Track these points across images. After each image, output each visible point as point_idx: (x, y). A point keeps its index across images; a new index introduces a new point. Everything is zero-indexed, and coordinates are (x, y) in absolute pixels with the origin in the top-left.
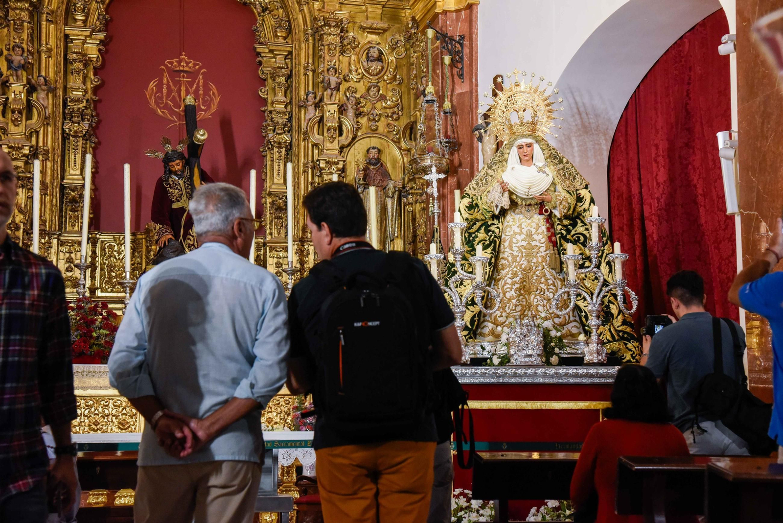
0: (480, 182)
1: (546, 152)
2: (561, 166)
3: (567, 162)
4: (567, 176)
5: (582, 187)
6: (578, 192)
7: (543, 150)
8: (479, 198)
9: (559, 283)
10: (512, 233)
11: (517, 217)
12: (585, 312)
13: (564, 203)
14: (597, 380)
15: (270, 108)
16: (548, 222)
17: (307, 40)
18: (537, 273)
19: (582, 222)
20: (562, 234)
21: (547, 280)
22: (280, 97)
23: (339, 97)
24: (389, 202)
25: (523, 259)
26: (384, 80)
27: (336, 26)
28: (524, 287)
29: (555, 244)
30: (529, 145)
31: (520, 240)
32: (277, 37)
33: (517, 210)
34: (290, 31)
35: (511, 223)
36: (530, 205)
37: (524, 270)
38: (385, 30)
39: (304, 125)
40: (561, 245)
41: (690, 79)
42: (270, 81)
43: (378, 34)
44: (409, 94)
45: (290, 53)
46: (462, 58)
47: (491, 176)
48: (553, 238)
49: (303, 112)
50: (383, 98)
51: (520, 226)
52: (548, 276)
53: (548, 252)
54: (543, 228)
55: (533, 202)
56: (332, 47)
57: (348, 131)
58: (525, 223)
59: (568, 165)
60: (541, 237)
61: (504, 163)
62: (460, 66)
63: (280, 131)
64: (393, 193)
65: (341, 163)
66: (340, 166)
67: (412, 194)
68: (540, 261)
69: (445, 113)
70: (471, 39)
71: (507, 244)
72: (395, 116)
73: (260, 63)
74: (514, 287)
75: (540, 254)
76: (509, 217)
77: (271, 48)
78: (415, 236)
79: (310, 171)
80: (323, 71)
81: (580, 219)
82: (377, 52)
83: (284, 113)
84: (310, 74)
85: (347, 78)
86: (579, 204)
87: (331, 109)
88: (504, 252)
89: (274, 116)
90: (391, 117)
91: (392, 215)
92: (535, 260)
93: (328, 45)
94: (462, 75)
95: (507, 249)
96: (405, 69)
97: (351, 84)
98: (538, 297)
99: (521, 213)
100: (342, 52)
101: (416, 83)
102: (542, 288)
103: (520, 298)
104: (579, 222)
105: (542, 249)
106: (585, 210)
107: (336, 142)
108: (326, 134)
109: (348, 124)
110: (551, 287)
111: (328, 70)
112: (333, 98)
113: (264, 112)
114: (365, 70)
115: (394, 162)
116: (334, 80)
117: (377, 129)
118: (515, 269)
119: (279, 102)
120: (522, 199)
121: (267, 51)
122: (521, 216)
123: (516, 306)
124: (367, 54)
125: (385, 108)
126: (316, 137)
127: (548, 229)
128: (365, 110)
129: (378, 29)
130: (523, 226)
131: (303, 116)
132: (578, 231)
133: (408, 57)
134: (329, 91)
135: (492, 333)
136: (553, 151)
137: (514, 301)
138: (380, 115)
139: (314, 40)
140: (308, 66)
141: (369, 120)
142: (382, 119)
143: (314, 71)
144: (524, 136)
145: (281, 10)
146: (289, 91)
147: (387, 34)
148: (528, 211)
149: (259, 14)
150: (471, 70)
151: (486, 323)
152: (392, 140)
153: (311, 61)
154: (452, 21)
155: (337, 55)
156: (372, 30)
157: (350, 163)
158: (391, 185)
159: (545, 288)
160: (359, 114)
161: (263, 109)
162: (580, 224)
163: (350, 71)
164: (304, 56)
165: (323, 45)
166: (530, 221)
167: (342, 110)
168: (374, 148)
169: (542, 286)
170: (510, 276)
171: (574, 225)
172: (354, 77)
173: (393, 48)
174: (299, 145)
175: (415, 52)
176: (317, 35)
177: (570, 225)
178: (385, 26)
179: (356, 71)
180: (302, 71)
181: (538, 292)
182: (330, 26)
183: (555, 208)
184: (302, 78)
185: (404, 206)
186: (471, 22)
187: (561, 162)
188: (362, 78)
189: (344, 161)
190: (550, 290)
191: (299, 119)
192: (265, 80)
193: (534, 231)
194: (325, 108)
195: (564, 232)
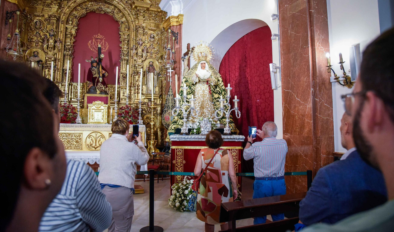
0: (189, 74)
1: (209, 66)
2: (213, 70)
3: (215, 69)
4: (215, 73)
5: (219, 77)
6: (218, 78)
7: (208, 65)
8: (189, 79)
9: (212, 105)
10: (198, 90)
11: (200, 85)
12: (220, 115)
13: (214, 81)
14: (230, 140)
15: (122, 49)
16: (209, 87)
17: (134, 31)
18: (206, 102)
19: (219, 87)
20: (213, 91)
21: (209, 105)
22: (126, 46)
23: (142, 47)
24: (155, 77)
25: (202, 98)
26: (155, 43)
27: (142, 28)
28: (202, 107)
29: (211, 94)
30: (205, 63)
31: (201, 92)
32: (125, 30)
33: (200, 83)
34: (129, 29)
35: (198, 87)
36: (204, 81)
37: (202, 101)
38: (155, 30)
39: (132, 55)
40: (213, 94)
41: (246, 48)
42: (123, 42)
43: (154, 31)
44: (161, 47)
45: (129, 35)
46: (177, 38)
47: (192, 72)
48: (211, 92)
49: (132, 51)
50: (154, 48)
51: (201, 88)
52: (209, 103)
53: (209, 96)
54: (208, 89)
55: (205, 81)
56: (141, 34)
57: (144, 57)
58: (202, 87)
59: (215, 70)
60: (207, 92)
61: (196, 68)
62: (177, 40)
63: (125, 56)
64: (156, 74)
65: (142, 65)
66: (142, 66)
67: (161, 75)
68: (207, 99)
69: (173, 53)
70: (180, 34)
71: (197, 93)
72: (157, 53)
73: (120, 37)
74: (199, 107)
75: (207, 97)
76: (197, 85)
77: (124, 33)
78: (162, 86)
79: (133, 67)
80: (138, 40)
81: (218, 86)
82: (153, 36)
83: (126, 51)
84: (134, 41)
85: (144, 42)
86: (219, 82)
87: (140, 50)
88: (196, 96)
89: (123, 52)
90: (156, 53)
91: (156, 80)
92: (205, 98)
93: (140, 33)
94: (177, 43)
95: (197, 95)
96: (160, 41)
97: (145, 44)
98: (206, 110)
99: (201, 84)
100: (143, 35)
101: (164, 45)
102: (207, 107)
103: (201, 110)
104: (218, 87)
105: (207, 95)
106: (220, 84)
107: (141, 59)
108: (138, 57)
109: (144, 55)
110: (210, 107)
111: (139, 40)
112: (141, 47)
113: (121, 50)
114: (149, 40)
115: (157, 66)
116: (141, 43)
117: (152, 57)
118: (199, 101)
119: (125, 48)
120: (202, 80)
121: (122, 34)
122: (201, 85)
123: (199, 112)
124: (150, 36)
125: (155, 51)
126: (135, 58)
127: (209, 89)
128: (149, 51)
129: (153, 30)
130: (202, 88)
131: (132, 52)
132: (217, 90)
133: (161, 38)
134: (139, 45)
135: (192, 120)
136: (211, 65)
137: (199, 111)
138: (153, 53)
139: (136, 31)
140: (134, 38)
141: (150, 54)
142: (154, 54)
143: (135, 40)
144: (203, 61)
145: (127, 23)
146: (128, 45)
147: (156, 31)
148: (204, 83)
149: (121, 24)
150: (180, 42)
151: (190, 117)
152: (156, 60)
153: (134, 37)
154: (175, 28)
155: (142, 36)
156: (152, 30)
157: (144, 65)
158: (156, 72)
159: (208, 107)
160: (147, 52)
161: (120, 50)
162: (218, 88)
163: (145, 40)
164: (133, 35)
165: (138, 33)
166: (204, 86)
167: (143, 51)
168: (151, 62)
169: (207, 106)
170: (198, 103)
171: (216, 88)
172: (146, 42)
173: (157, 35)
174: (130, 60)
175: (163, 36)
176: (137, 30)
177: (215, 88)
178: (155, 29)
179: (147, 40)
180: (132, 40)
181: (206, 108)
182: (140, 28)
183: (211, 83)
184: (132, 42)
185: (159, 78)
186: (180, 29)
187: (213, 69)
188: (148, 43)
189: (143, 65)
190: (210, 108)
191: (131, 53)
192: (121, 42)
193: (205, 90)
194: (138, 50)
195: (214, 90)
